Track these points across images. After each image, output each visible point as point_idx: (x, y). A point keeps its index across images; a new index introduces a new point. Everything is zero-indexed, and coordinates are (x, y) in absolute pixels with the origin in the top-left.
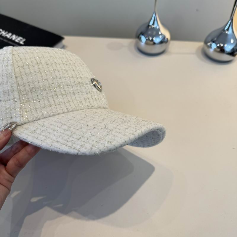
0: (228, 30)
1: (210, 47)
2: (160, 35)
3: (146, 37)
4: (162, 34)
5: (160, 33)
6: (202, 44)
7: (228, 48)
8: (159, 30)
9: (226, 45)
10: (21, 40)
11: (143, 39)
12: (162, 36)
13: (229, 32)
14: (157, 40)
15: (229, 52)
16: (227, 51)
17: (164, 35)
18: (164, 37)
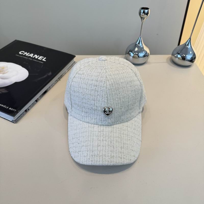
0: (188, 45)
1: (177, 57)
3: (133, 53)
5: (143, 50)
6: (170, 56)
9: (187, 55)
10: (43, 58)
11: (132, 54)
12: (145, 52)
13: (189, 47)
14: (141, 55)
16: (188, 59)
17: (146, 51)
18: (146, 52)
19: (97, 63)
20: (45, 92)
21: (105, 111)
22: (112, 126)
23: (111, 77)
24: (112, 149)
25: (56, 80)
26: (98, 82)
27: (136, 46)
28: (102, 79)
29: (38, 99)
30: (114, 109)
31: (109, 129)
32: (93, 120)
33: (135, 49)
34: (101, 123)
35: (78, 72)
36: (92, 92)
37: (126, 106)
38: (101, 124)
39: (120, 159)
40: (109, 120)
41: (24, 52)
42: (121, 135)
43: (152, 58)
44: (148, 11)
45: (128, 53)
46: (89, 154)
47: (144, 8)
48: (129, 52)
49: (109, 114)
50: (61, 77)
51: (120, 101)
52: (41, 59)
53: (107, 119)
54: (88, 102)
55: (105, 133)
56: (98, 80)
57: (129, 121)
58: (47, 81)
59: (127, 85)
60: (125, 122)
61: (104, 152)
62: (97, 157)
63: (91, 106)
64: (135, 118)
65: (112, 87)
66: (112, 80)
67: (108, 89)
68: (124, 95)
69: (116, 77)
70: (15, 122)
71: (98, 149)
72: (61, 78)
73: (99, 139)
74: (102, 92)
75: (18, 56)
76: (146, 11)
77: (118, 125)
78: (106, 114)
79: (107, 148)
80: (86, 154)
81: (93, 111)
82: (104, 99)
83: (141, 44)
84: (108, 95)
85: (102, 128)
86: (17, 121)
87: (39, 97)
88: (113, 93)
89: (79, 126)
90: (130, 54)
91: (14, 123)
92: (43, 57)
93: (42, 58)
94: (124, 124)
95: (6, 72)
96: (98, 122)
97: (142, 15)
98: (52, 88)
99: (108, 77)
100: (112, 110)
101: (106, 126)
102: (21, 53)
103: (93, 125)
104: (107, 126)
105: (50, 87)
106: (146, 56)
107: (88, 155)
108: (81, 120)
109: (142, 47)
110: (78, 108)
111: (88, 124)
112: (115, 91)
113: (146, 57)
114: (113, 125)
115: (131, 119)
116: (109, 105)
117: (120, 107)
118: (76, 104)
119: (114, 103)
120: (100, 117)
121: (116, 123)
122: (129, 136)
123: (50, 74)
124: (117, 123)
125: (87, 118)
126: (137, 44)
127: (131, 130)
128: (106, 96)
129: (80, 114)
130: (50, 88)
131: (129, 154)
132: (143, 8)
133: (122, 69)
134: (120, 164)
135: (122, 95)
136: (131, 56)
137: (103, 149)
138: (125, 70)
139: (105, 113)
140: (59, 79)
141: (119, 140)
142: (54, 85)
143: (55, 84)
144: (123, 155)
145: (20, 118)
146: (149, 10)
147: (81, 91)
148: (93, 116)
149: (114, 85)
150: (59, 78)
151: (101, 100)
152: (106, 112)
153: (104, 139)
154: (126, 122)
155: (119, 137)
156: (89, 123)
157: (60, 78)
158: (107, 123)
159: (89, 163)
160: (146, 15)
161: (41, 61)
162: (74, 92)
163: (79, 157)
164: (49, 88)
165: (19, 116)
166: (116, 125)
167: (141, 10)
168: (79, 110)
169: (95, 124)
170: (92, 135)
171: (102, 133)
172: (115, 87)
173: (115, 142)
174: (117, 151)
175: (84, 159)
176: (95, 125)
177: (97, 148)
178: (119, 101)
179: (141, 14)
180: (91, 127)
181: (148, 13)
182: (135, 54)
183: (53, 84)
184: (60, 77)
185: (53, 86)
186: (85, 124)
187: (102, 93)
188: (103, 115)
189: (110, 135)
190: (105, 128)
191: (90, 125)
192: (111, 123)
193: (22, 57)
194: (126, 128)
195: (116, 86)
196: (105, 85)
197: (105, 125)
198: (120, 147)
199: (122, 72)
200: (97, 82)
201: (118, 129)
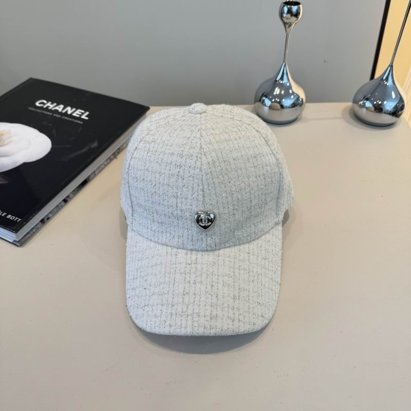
0: (387, 79)
1: (363, 106)
2: (291, 95)
3: (271, 100)
4: (293, 93)
5: (291, 92)
6: (350, 104)
7: (389, 105)
8: (290, 87)
9: (385, 102)
10: (82, 114)
11: (268, 102)
12: (294, 96)
13: (389, 83)
14: (287, 102)
15: (390, 111)
16: (388, 110)
17: (297, 94)
18: (297, 97)
19: (184, 118)
20: (85, 183)
21: (198, 221)
22: (217, 252)
23: (211, 147)
24: (215, 300)
25: (107, 158)
26: (184, 158)
27: (275, 83)
28: (191, 151)
29: (68, 197)
30: (217, 217)
31: (209, 258)
32: (176, 239)
33: (273, 90)
34: (193, 245)
35: (143, 138)
36: (172, 180)
37: (245, 209)
38: (192, 247)
39: (230, 322)
40: (209, 239)
41: (45, 102)
42: (234, 272)
43: (310, 109)
44: (299, 8)
45: (260, 101)
46: (165, 311)
47: (289, 2)
48: (262, 97)
49: (209, 226)
50: (119, 151)
51: (232, 197)
52: (78, 116)
53: (203, 236)
54: (164, 200)
55: (199, 267)
56: (184, 153)
57: (254, 240)
58: (89, 160)
59: (248, 165)
60: (243, 244)
61: (195, 307)
62: (181, 318)
63: (171, 210)
64: (267, 235)
65: (213, 169)
66: (213, 154)
67: (204, 174)
68: (240, 184)
69: (223, 148)
70: (20, 243)
71: (183, 301)
72: (118, 153)
73: (187, 281)
74: (191, 179)
75: (32, 111)
76: (294, 8)
77: (228, 249)
78: (200, 225)
79: (203, 299)
80: (159, 311)
81: (176, 221)
82: (196, 194)
83: (285, 80)
84: (205, 184)
85: (194, 257)
86: (24, 242)
87: (71, 193)
88: (216, 181)
89: (147, 252)
90: (264, 101)
91: (18, 246)
92: (83, 111)
93: (80, 114)
94: (242, 247)
95: (5, 143)
96: (185, 243)
97: (287, 19)
98: (98, 173)
99: (204, 146)
100: (214, 217)
101: (202, 251)
102: (40, 103)
103: (175, 250)
104: (205, 251)
105: (94, 172)
106: (298, 104)
107: (164, 313)
108: (151, 240)
109: (288, 84)
110: (145, 215)
111: (165, 247)
112: (221, 177)
113: (298, 106)
114: (219, 249)
115: (257, 237)
116: (208, 208)
117: (232, 211)
118: (140, 205)
119: (217, 203)
120: (190, 232)
121: (224, 246)
122: (251, 274)
123: (95, 144)
124: (227, 245)
125: (164, 234)
126: (278, 79)
127: (257, 260)
128: (201, 187)
129: (150, 227)
130: (94, 174)
131: (250, 311)
132: (286, 3)
133: (236, 129)
134: (230, 333)
135: (235, 186)
136: (265, 105)
137: (194, 301)
138: (243, 133)
139: (200, 223)
140: (115, 155)
141: (230, 282)
142: (103, 169)
143: (105, 166)
144: (237, 313)
145: (29, 235)
146: (301, 6)
147: (149, 179)
148: (175, 231)
149: (217, 164)
150: (114, 153)
151: (190, 197)
152: (202, 223)
153: (198, 279)
154: (247, 243)
155: (229, 275)
156: (168, 246)
157: (116, 153)
158: (204, 245)
159: (165, 330)
160: (294, 18)
161: (79, 119)
162: (135, 180)
163: (145, 317)
164: (92, 174)
165: (28, 233)
166: (223, 250)
167: (284, 6)
168: (146, 218)
169: (180, 248)
170: (172, 271)
171: (193, 265)
172: (219, 168)
173: (220, 286)
174: (225, 305)
175: (155, 322)
176: (180, 251)
177: (181, 299)
178: (230, 198)
179: (285, 15)
180: (171, 255)
181: (299, 13)
182: (273, 100)
183: (102, 167)
184: (117, 151)
185: (100, 169)
186: (160, 247)
187: (192, 182)
188: (195, 228)
189: (211, 271)
190: (199, 256)
191: (169, 249)
192: (213, 245)
193: (41, 113)
194: (246, 255)
195: (223, 166)
196: (199, 163)
197: (200, 249)
198: (232, 296)
199: (237, 137)
200: (181, 158)
201: (228, 259)
